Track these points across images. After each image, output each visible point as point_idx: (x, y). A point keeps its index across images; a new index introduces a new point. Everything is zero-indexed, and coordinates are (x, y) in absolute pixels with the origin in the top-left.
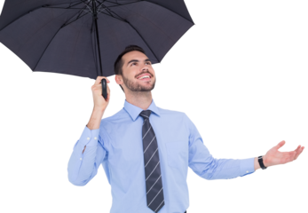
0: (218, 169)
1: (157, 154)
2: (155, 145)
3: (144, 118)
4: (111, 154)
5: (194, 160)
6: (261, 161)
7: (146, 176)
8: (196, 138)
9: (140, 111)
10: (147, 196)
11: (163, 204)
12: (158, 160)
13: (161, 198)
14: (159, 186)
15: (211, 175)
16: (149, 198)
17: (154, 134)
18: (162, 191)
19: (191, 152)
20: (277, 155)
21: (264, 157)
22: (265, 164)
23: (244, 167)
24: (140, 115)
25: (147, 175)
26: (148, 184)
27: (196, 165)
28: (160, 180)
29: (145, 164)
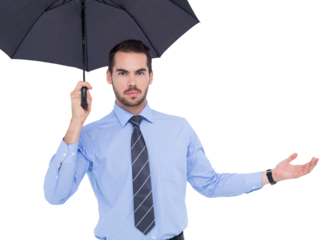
0: (220, 185)
1: (148, 167)
2: (145, 157)
3: (134, 125)
4: (95, 164)
5: (193, 174)
6: (269, 176)
7: (135, 192)
8: (197, 148)
9: (129, 116)
10: (136, 215)
11: (154, 224)
12: (149, 173)
13: (151, 216)
14: (149, 203)
15: (212, 191)
16: (137, 216)
17: (144, 144)
18: (153, 209)
19: (191, 165)
20: (288, 169)
21: (274, 169)
22: (275, 179)
23: (250, 182)
24: (129, 121)
25: (135, 190)
26: (137, 201)
27: (195, 179)
28: (151, 197)
29: (133, 177)
